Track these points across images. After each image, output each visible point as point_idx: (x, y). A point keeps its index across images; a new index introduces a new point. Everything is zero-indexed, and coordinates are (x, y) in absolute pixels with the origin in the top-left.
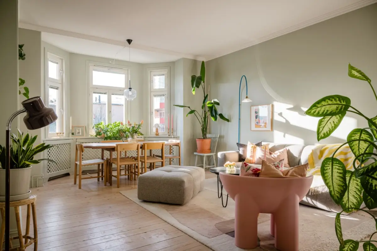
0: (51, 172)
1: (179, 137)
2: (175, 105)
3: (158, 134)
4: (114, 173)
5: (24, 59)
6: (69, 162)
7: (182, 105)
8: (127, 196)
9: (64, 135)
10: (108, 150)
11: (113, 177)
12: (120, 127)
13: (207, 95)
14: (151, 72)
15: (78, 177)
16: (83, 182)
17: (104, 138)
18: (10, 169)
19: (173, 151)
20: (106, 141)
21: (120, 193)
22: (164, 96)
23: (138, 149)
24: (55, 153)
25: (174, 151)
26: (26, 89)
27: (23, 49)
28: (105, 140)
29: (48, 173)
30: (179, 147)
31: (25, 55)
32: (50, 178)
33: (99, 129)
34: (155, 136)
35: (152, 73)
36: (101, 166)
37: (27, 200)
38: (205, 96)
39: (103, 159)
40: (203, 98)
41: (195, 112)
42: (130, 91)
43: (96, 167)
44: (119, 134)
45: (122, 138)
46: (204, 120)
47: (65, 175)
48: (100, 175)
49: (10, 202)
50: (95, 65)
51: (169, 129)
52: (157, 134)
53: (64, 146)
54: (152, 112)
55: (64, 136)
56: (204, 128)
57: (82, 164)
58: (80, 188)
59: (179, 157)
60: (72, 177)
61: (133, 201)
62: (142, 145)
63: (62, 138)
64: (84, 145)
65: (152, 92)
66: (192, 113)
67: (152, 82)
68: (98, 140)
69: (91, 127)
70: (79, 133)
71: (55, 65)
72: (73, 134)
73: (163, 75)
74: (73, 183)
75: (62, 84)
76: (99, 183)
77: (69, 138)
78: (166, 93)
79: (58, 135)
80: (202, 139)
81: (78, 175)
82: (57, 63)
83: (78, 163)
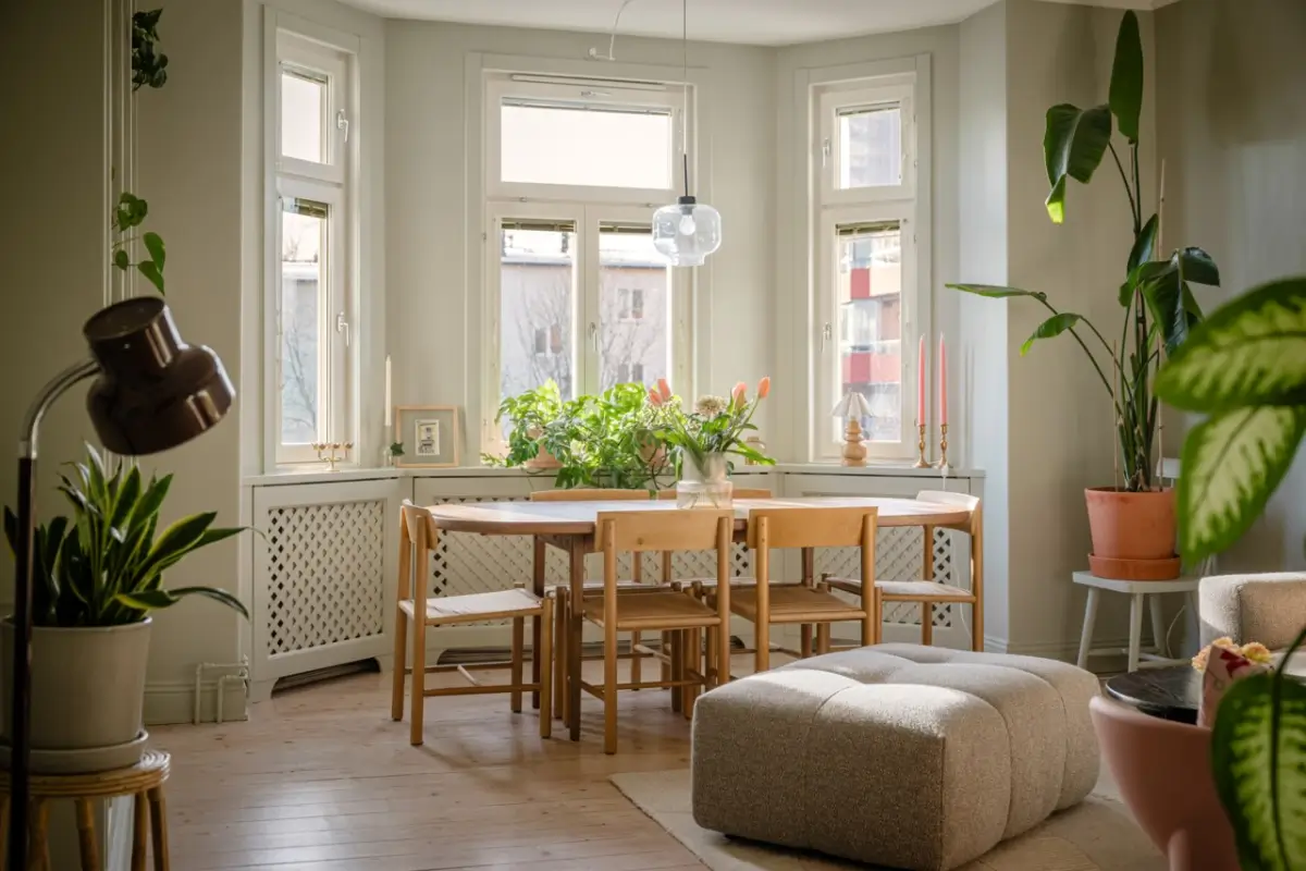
0: (287, 650)
1: (982, 477)
2: (964, 281)
3: (858, 453)
4: (593, 674)
5: (156, 83)
6: (376, 598)
7: (1001, 281)
8: (641, 805)
9: (356, 453)
10: (562, 547)
11: (584, 694)
12: (641, 414)
13: (1154, 220)
14: (819, 91)
15: (409, 681)
16: (434, 709)
17: (557, 472)
18: (36, 629)
19: (948, 559)
20: (563, 490)
21: (612, 783)
22: (897, 228)
23: (718, 545)
24: (309, 552)
25: (953, 559)
26: (153, 243)
27: (158, 32)
28: (559, 484)
29: (274, 652)
30: (973, 539)
31: (164, 61)
32: (282, 680)
33: (531, 426)
34: (838, 464)
35: (825, 97)
36: (528, 625)
37: (128, 773)
38: (1143, 226)
39: (539, 591)
40: (1131, 240)
41: (1079, 326)
42: (689, 212)
43: (502, 636)
44: (637, 452)
45: (654, 476)
46: (1136, 376)
47: (357, 668)
48: (527, 678)
49: (32, 779)
50: (512, 75)
51: (922, 426)
52: (855, 457)
53: (354, 514)
54: (829, 327)
55: (354, 465)
56: (1135, 424)
57: (431, 614)
58: (417, 743)
59: (974, 599)
60: (387, 678)
61: (670, 834)
62: (745, 522)
63: (345, 470)
64: (440, 512)
65: (825, 207)
66: (1059, 332)
67: (830, 153)
68: (523, 486)
69: (489, 412)
70: (428, 444)
71: (314, 88)
72: (397, 450)
73: (892, 106)
74: (388, 713)
75: (346, 185)
76: (515, 723)
77: (376, 472)
78: (907, 212)
79: (327, 454)
80: (1122, 489)
81: (410, 671)
82: (324, 81)
83: (408, 607)
